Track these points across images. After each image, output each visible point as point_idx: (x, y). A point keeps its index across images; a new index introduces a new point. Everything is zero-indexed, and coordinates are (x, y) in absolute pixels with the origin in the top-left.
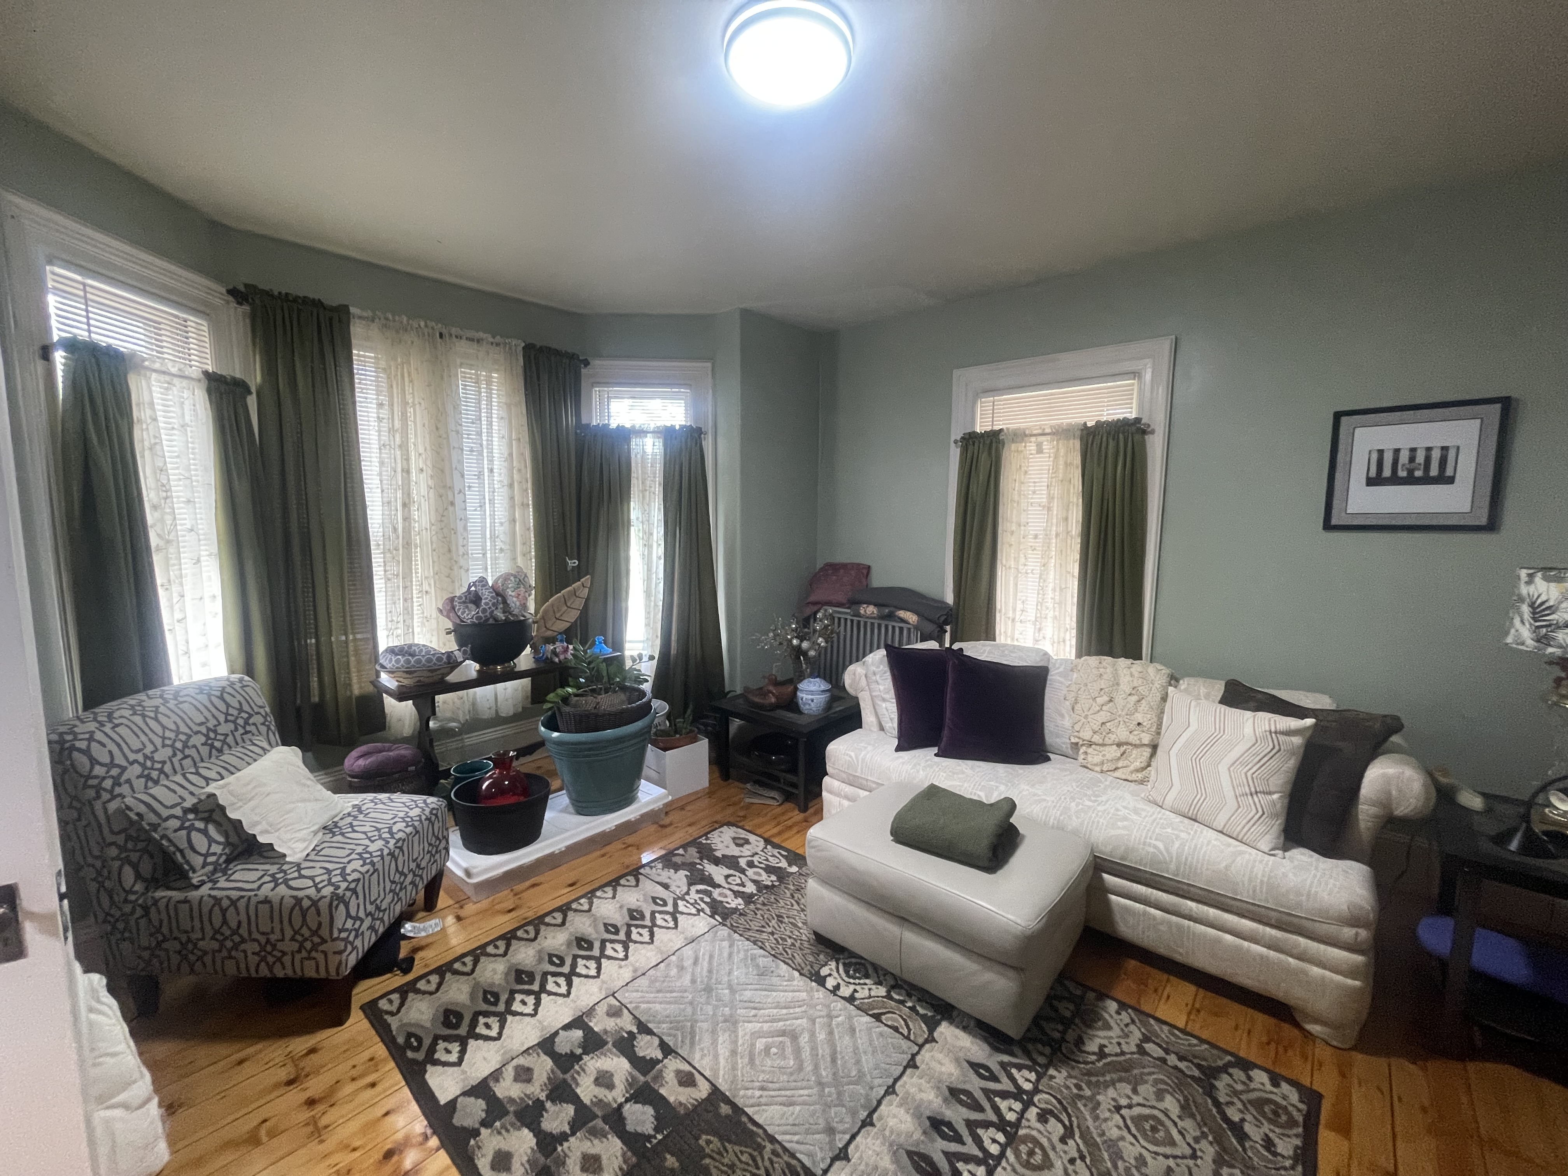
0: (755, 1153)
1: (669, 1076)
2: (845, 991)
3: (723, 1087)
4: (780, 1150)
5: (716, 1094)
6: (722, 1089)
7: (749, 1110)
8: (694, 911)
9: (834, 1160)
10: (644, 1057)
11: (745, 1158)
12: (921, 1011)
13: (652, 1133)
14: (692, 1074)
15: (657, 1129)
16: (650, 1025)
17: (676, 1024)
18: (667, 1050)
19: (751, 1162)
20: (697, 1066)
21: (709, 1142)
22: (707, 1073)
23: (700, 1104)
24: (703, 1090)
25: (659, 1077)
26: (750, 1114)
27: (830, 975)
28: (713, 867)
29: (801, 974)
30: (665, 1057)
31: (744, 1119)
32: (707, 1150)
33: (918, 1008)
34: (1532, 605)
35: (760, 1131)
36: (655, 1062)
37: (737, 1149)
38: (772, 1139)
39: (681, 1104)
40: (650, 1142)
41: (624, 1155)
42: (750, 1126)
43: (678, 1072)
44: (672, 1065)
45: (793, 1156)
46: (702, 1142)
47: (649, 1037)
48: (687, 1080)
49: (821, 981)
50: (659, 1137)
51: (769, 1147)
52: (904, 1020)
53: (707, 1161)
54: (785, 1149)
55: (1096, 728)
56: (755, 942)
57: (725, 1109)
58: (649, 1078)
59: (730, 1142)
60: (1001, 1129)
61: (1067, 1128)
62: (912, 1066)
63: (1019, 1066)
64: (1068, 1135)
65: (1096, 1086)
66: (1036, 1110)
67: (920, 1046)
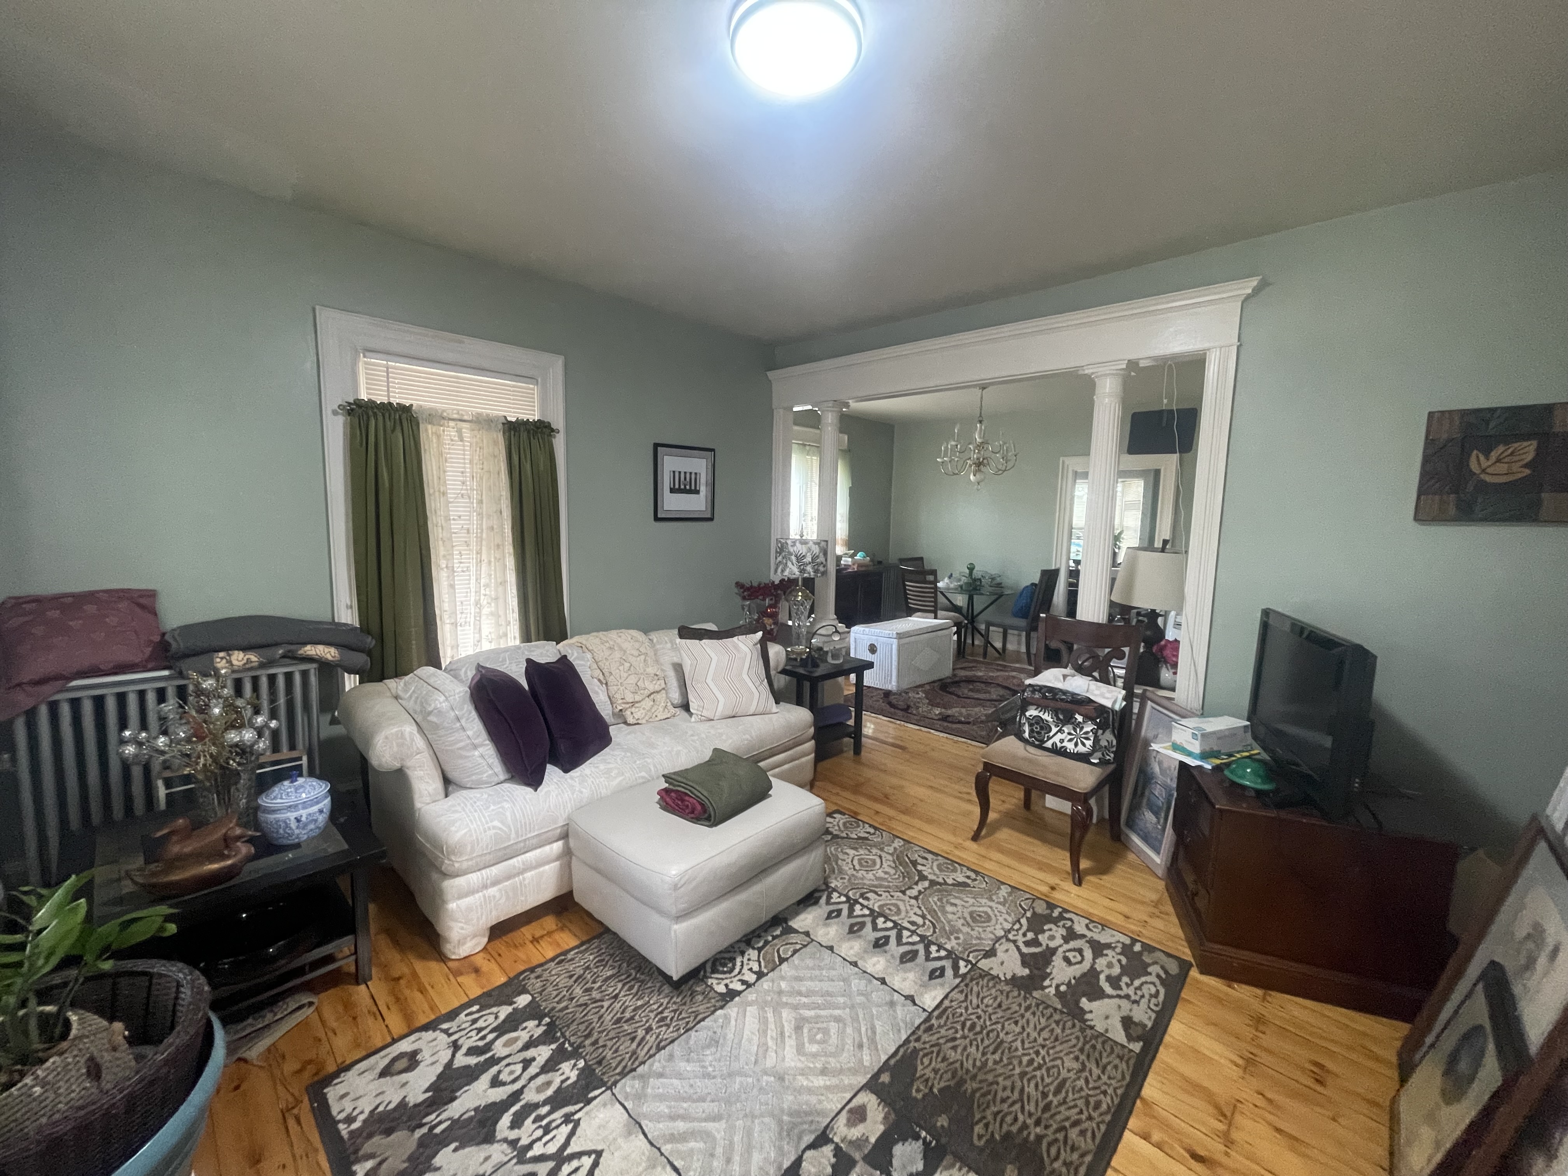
0: (921, 1053)
1: (855, 1133)
2: (751, 978)
3: (863, 1080)
4: (915, 1037)
5: (872, 1085)
6: (864, 1081)
7: (884, 1058)
8: (565, 1130)
9: (915, 1004)
10: (833, 1166)
11: (926, 1061)
12: (778, 932)
13: (921, 1141)
14: (851, 1111)
15: (917, 1137)
16: (786, 1164)
17: (787, 1131)
18: (822, 1139)
19: (929, 1057)
20: (840, 1106)
21: (917, 1092)
22: (848, 1096)
23: (882, 1100)
24: (869, 1100)
25: (857, 1144)
26: (886, 1057)
27: (726, 985)
28: (455, 1104)
29: (722, 1007)
30: (831, 1141)
31: (892, 1062)
32: (927, 1091)
33: (775, 934)
34: (796, 556)
35: (902, 1051)
36: (838, 1151)
37: (920, 1067)
38: (907, 1041)
39: (885, 1118)
40: (931, 1142)
41: (947, 1168)
42: (898, 1057)
43: (851, 1123)
44: (842, 1131)
45: (918, 1028)
46: (920, 1096)
47: (804, 1164)
48: (858, 1115)
49: (732, 994)
50: (923, 1134)
51: (912, 1045)
52: (787, 944)
53: (935, 1090)
54: (913, 1033)
55: (632, 689)
56: (659, 1049)
57: (885, 1078)
58: (857, 1156)
59: (914, 1075)
60: (877, 917)
61: (872, 891)
62: (831, 948)
63: (829, 897)
64: (876, 893)
65: (841, 871)
66: (861, 900)
67: (813, 940)
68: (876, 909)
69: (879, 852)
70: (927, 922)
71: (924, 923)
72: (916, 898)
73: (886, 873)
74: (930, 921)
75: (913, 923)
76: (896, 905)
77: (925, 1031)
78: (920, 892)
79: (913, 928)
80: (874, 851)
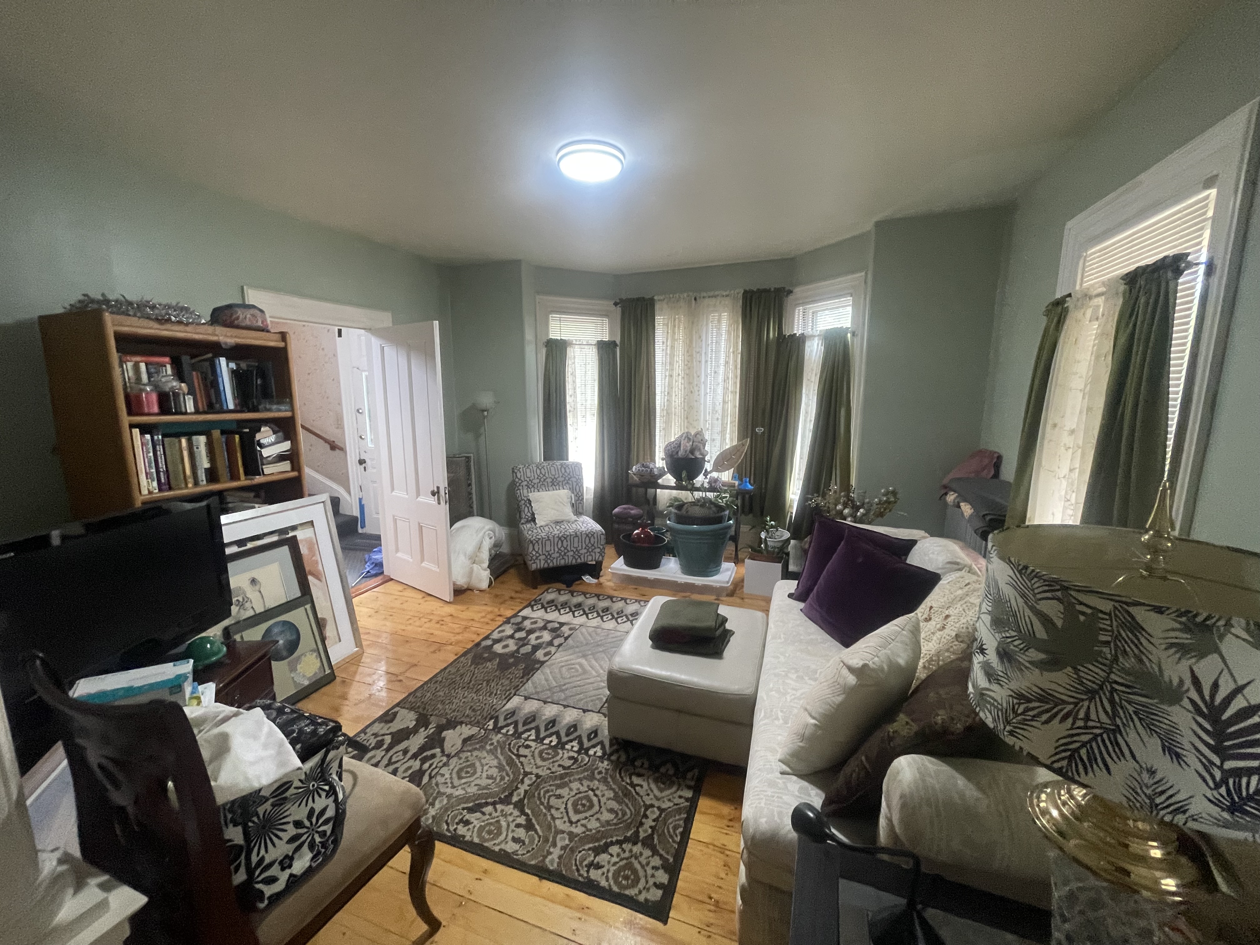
5: (544, 662)
6: (547, 663)
9: (525, 696)
13: (521, 653)
17: (574, 644)
21: (522, 666)
22: (552, 658)
23: (538, 660)
24: (544, 659)
32: (518, 667)
39: (536, 656)
40: (517, 654)
45: (522, 686)
48: (547, 654)
53: (514, 668)
54: (525, 684)
60: (558, 743)
61: (569, 768)
62: (585, 711)
63: (603, 748)
64: (564, 768)
65: (604, 781)
66: (576, 755)
67: (599, 712)
68: (560, 751)
69: (574, 830)
70: (515, 752)
71: (518, 750)
72: (526, 774)
73: (559, 797)
74: (513, 753)
75: (528, 747)
76: (544, 760)
77: (518, 686)
78: (522, 782)
79: (527, 743)
80: (578, 830)
